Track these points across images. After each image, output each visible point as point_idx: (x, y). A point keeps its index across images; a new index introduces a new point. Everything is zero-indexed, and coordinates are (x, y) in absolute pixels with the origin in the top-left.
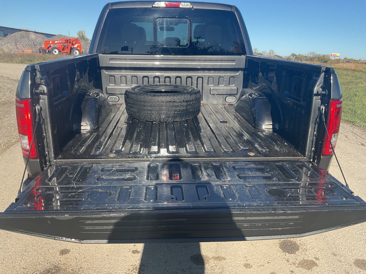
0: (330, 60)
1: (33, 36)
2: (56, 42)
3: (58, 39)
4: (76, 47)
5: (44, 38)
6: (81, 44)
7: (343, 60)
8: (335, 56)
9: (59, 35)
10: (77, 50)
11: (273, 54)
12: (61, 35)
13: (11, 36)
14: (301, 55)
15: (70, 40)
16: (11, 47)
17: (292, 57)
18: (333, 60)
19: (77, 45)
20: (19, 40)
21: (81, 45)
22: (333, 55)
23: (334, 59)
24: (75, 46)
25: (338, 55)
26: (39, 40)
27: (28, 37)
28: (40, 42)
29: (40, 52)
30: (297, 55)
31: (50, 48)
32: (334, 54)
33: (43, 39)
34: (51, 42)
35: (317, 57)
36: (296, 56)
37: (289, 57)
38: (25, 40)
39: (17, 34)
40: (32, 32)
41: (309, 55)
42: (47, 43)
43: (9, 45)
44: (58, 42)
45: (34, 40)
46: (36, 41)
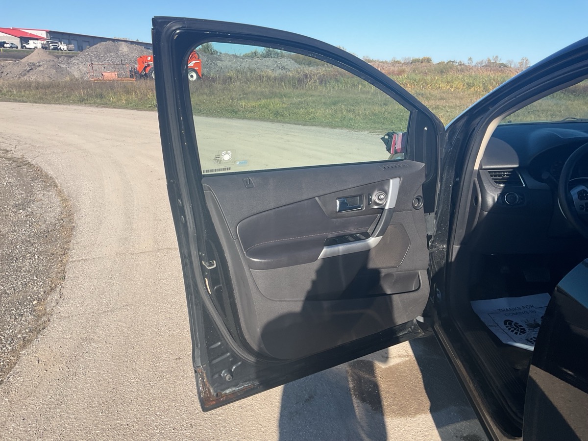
1: (124, 48)
4: (192, 65)
5: (143, 51)
6: (200, 60)
10: (194, 70)
13: (90, 51)
16: (85, 69)
19: (194, 62)
20: (102, 57)
21: (200, 63)
26: (134, 55)
27: (118, 50)
28: (135, 58)
29: (131, 77)
31: (147, 68)
33: (141, 53)
34: (149, 58)
38: (112, 56)
39: (101, 47)
40: (123, 43)
42: (143, 60)
43: (81, 66)
45: (125, 55)
46: (129, 57)
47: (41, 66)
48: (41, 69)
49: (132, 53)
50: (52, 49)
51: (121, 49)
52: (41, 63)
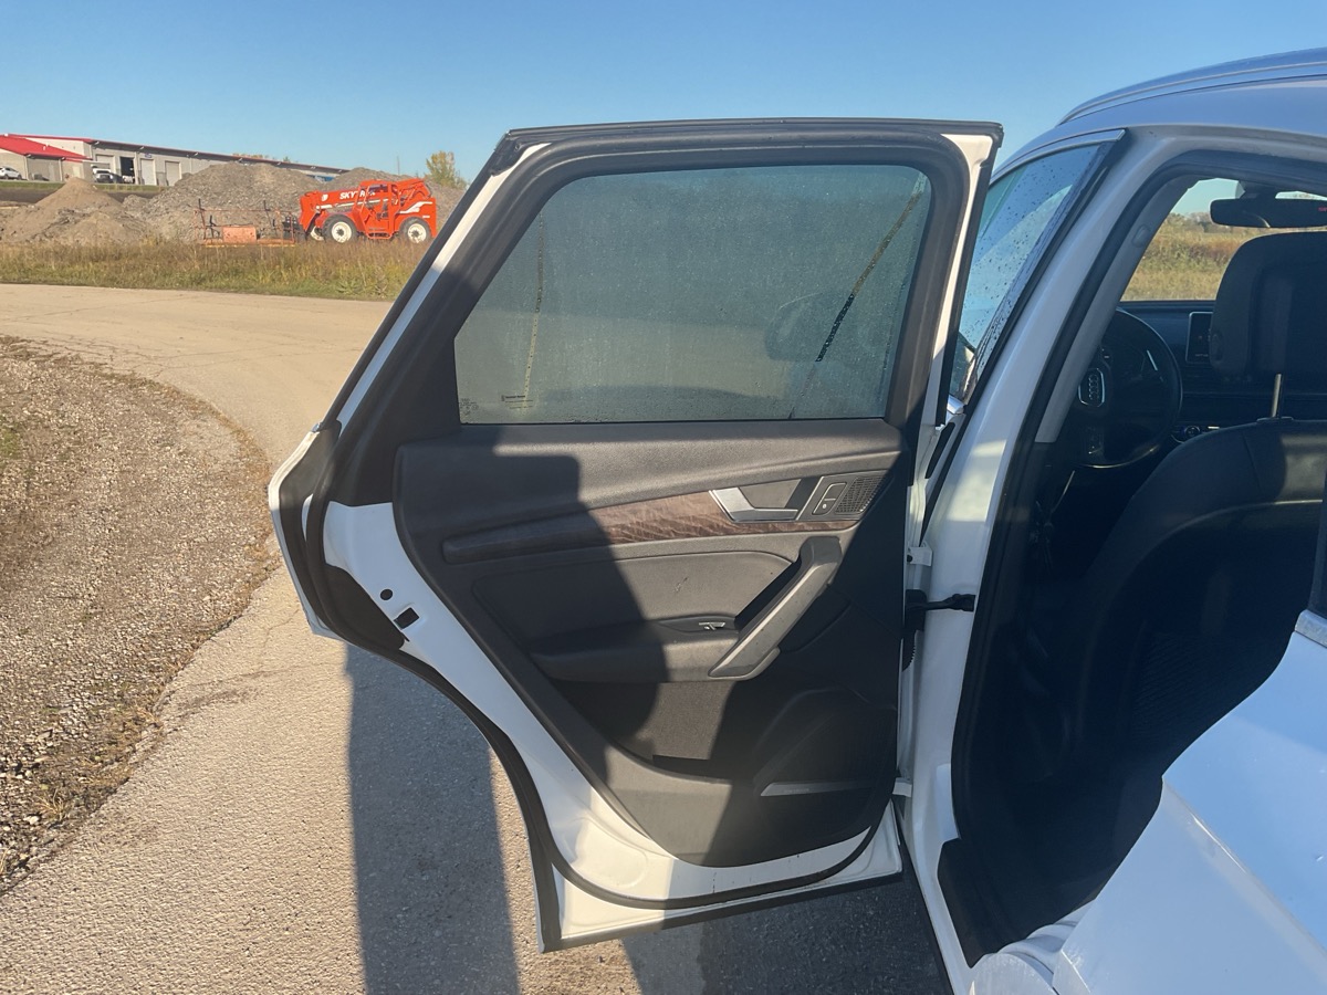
1: (265, 177)
2: (344, 196)
3: (353, 184)
4: (417, 210)
5: (307, 183)
6: (433, 200)
9: (356, 170)
10: (421, 221)
12: (364, 170)
13: (192, 181)
15: (393, 186)
16: (186, 221)
19: (420, 204)
21: (434, 206)
24: (415, 208)
26: (287, 190)
27: (251, 182)
28: (290, 197)
29: (287, 235)
31: (321, 217)
33: (302, 187)
34: (325, 197)
38: (238, 193)
39: (214, 174)
40: (263, 165)
42: (310, 199)
43: (177, 214)
44: (353, 194)
45: (270, 191)
46: (276, 194)
47: (89, 215)
48: (92, 220)
49: (284, 186)
50: (99, 181)
51: (258, 178)
52: (88, 211)
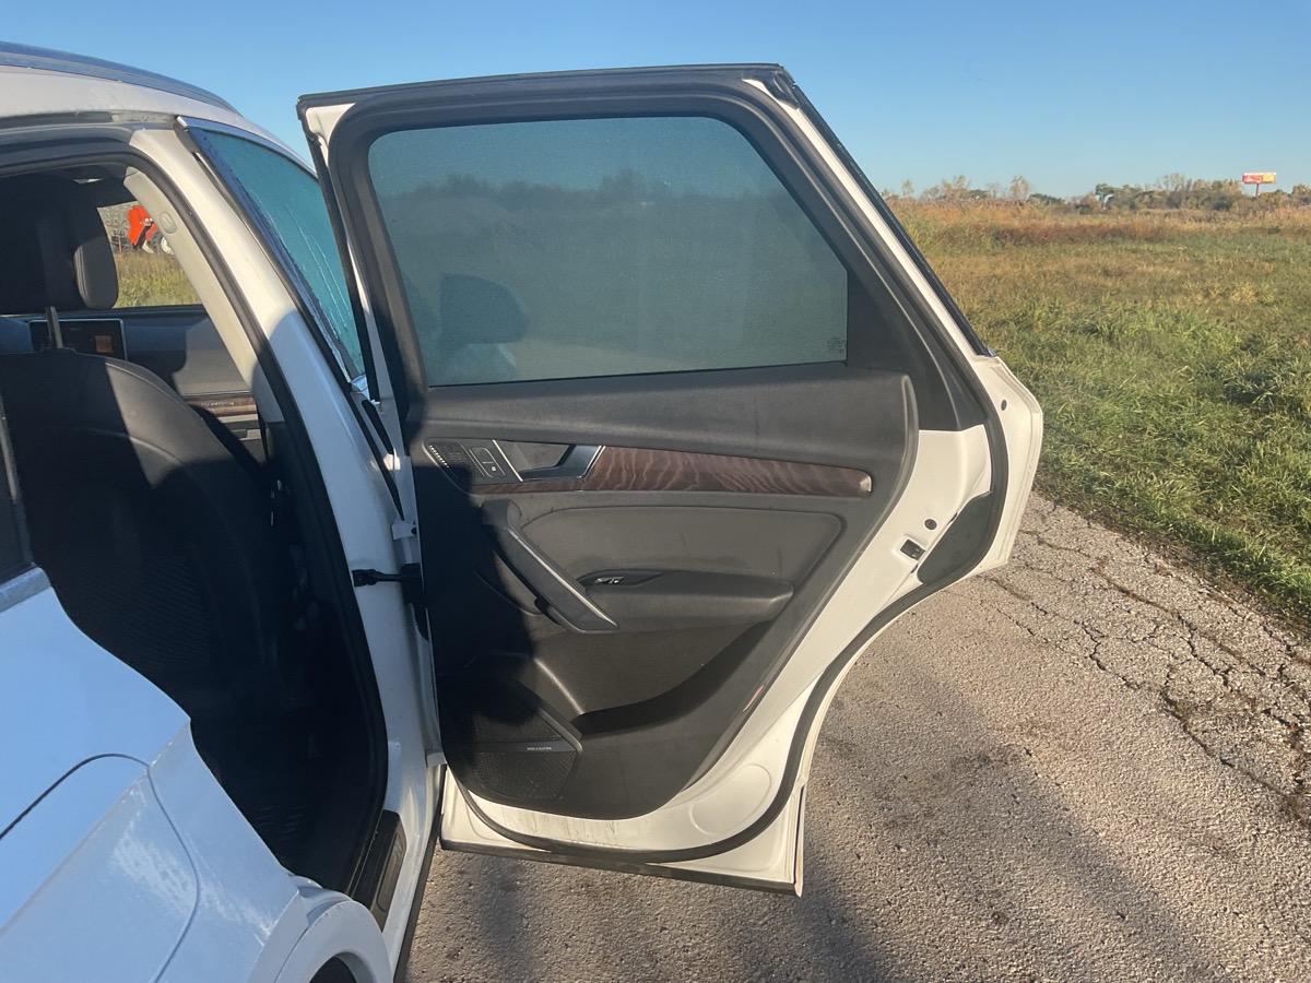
0: (1239, 197)
7: (1289, 195)
8: (1257, 182)
11: (1026, 189)
14: (1132, 189)
17: (1098, 197)
18: (1254, 199)
22: (1249, 180)
23: (1254, 195)
25: (1269, 176)
30: (1118, 190)
32: (1252, 177)
35: (1191, 189)
36: (1112, 192)
37: (1086, 198)
41: (1160, 187)
